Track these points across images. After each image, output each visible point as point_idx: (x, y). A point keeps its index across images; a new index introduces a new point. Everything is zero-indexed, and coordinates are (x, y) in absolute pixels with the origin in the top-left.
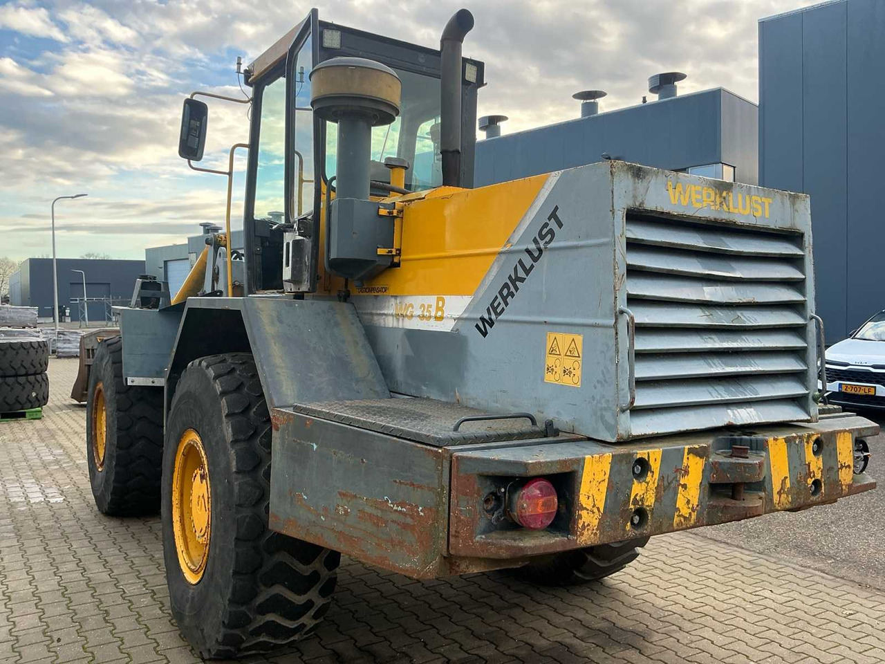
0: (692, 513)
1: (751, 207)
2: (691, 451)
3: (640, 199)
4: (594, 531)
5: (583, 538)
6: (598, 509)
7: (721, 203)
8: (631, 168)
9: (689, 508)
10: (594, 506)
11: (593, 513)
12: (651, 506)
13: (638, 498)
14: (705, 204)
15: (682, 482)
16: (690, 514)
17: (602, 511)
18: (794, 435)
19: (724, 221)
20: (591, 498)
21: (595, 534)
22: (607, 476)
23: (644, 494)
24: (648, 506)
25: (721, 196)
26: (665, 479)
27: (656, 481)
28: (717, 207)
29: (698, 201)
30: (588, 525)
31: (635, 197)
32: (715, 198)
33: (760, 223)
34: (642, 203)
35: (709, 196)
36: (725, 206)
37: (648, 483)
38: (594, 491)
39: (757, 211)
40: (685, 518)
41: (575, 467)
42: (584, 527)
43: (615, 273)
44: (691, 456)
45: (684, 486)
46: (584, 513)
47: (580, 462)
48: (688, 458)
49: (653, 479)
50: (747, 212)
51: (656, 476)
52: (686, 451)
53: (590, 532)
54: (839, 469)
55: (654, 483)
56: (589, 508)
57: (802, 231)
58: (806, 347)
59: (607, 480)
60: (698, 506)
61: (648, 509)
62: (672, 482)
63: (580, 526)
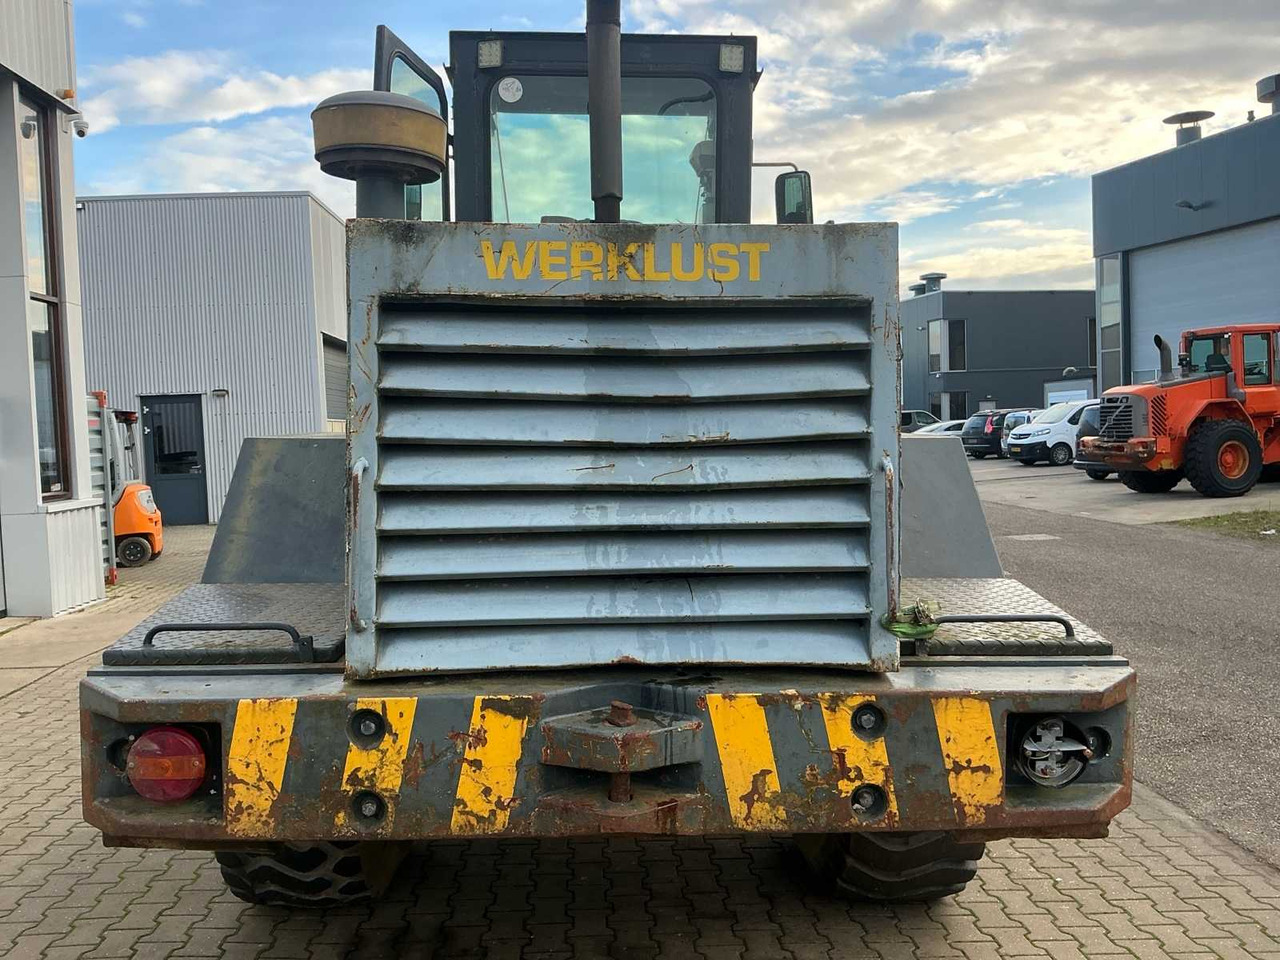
0: (498, 811)
1: (707, 265)
2: (487, 705)
3: (409, 279)
4: (263, 819)
5: (240, 826)
6: (270, 785)
7: (622, 268)
8: (387, 228)
9: (489, 802)
10: (261, 779)
11: (260, 789)
12: (392, 790)
13: (361, 775)
14: (575, 272)
15: (470, 755)
16: (493, 813)
17: (278, 786)
18: (791, 692)
19: (626, 298)
20: (253, 767)
21: (266, 823)
22: (288, 733)
23: (375, 769)
24: (386, 790)
25: (621, 253)
26: (427, 749)
27: (405, 750)
28: (610, 275)
29: (554, 268)
30: (250, 807)
31: (397, 276)
32: (606, 259)
33: (731, 293)
34: (415, 284)
35: (588, 256)
36: (631, 272)
37: (384, 752)
38: (260, 755)
39: (725, 270)
40: (480, 819)
41: (217, 716)
42: (239, 809)
43: (348, 405)
44: (490, 714)
45: (477, 764)
46: (239, 788)
47: (229, 707)
48: (483, 717)
49: (397, 746)
50: (698, 274)
51: (404, 740)
52: (478, 704)
53: (253, 819)
54: (948, 771)
55: (399, 753)
56: (252, 781)
57: (866, 296)
58: (868, 524)
59: (287, 742)
60: (513, 800)
61: (387, 794)
62: (442, 754)
63: (232, 807)
